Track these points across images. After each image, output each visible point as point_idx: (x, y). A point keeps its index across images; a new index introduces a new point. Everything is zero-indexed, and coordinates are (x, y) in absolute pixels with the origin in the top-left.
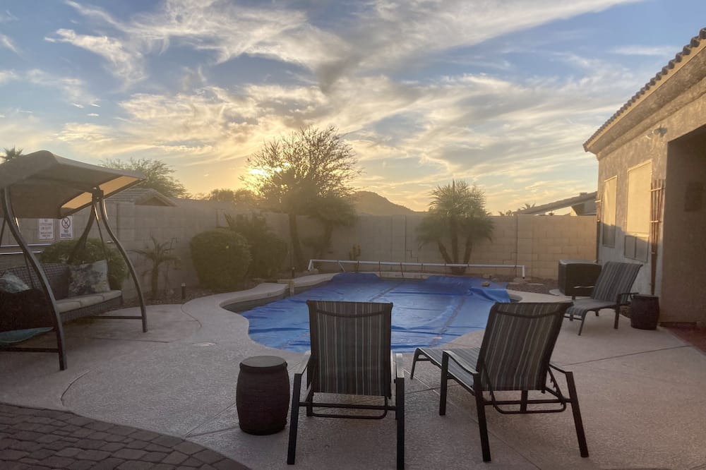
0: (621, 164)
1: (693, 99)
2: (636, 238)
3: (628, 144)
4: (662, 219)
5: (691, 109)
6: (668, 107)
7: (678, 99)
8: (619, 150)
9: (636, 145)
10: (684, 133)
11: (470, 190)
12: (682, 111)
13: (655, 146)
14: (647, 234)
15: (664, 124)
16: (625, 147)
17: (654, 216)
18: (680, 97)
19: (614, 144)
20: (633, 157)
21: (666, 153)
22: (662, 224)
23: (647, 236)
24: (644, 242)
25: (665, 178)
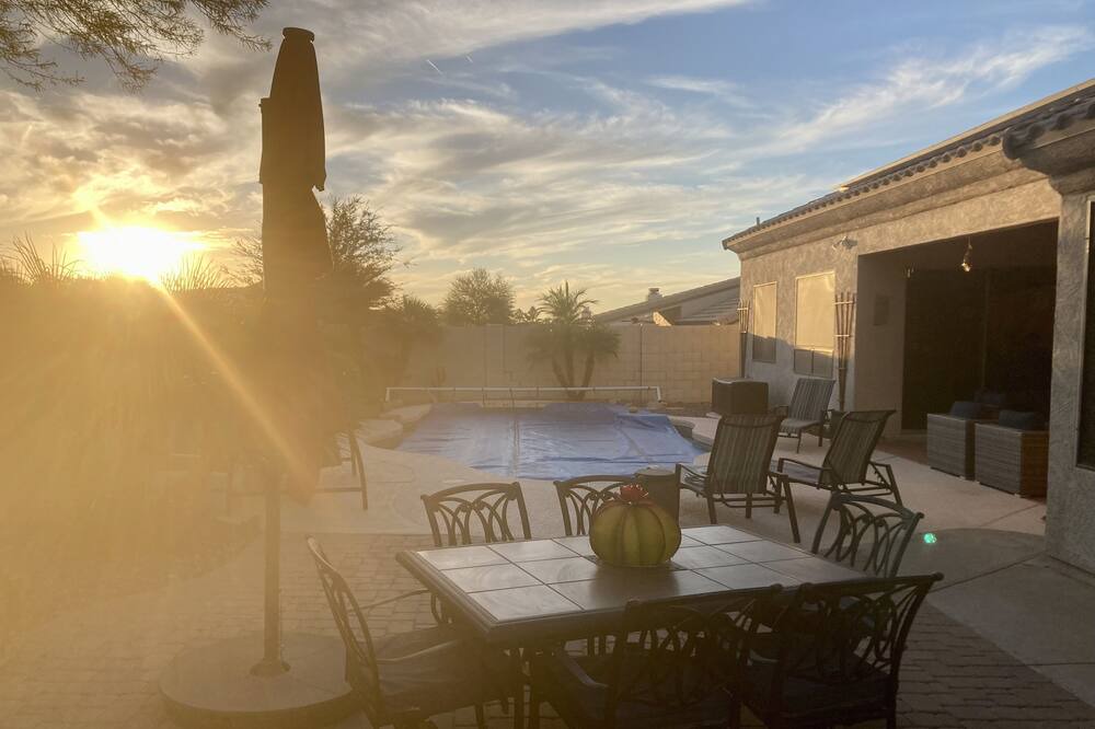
0: (783, 269)
1: (894, 219)
2: (813, 352)
3: (795, 249)
4: (853, 334)
5: (890, 228)
6: (861, 221)
7: (875, 216)
8: (781, 253)
9: (809, 252)
10: (880, 250)
11: (493, 282)
12: (878, 227)
13: (839, 257)
14: (830, 348)
15: (853, 236)
16: (789, 251)
17: (839, 329)
18: (879, 214)
19: (774, 246)
20: (804, 264)
21: (856, 266)
22: (853, 339)
23: (831, 351)
24: (827, 357)
25: (856, 291)
